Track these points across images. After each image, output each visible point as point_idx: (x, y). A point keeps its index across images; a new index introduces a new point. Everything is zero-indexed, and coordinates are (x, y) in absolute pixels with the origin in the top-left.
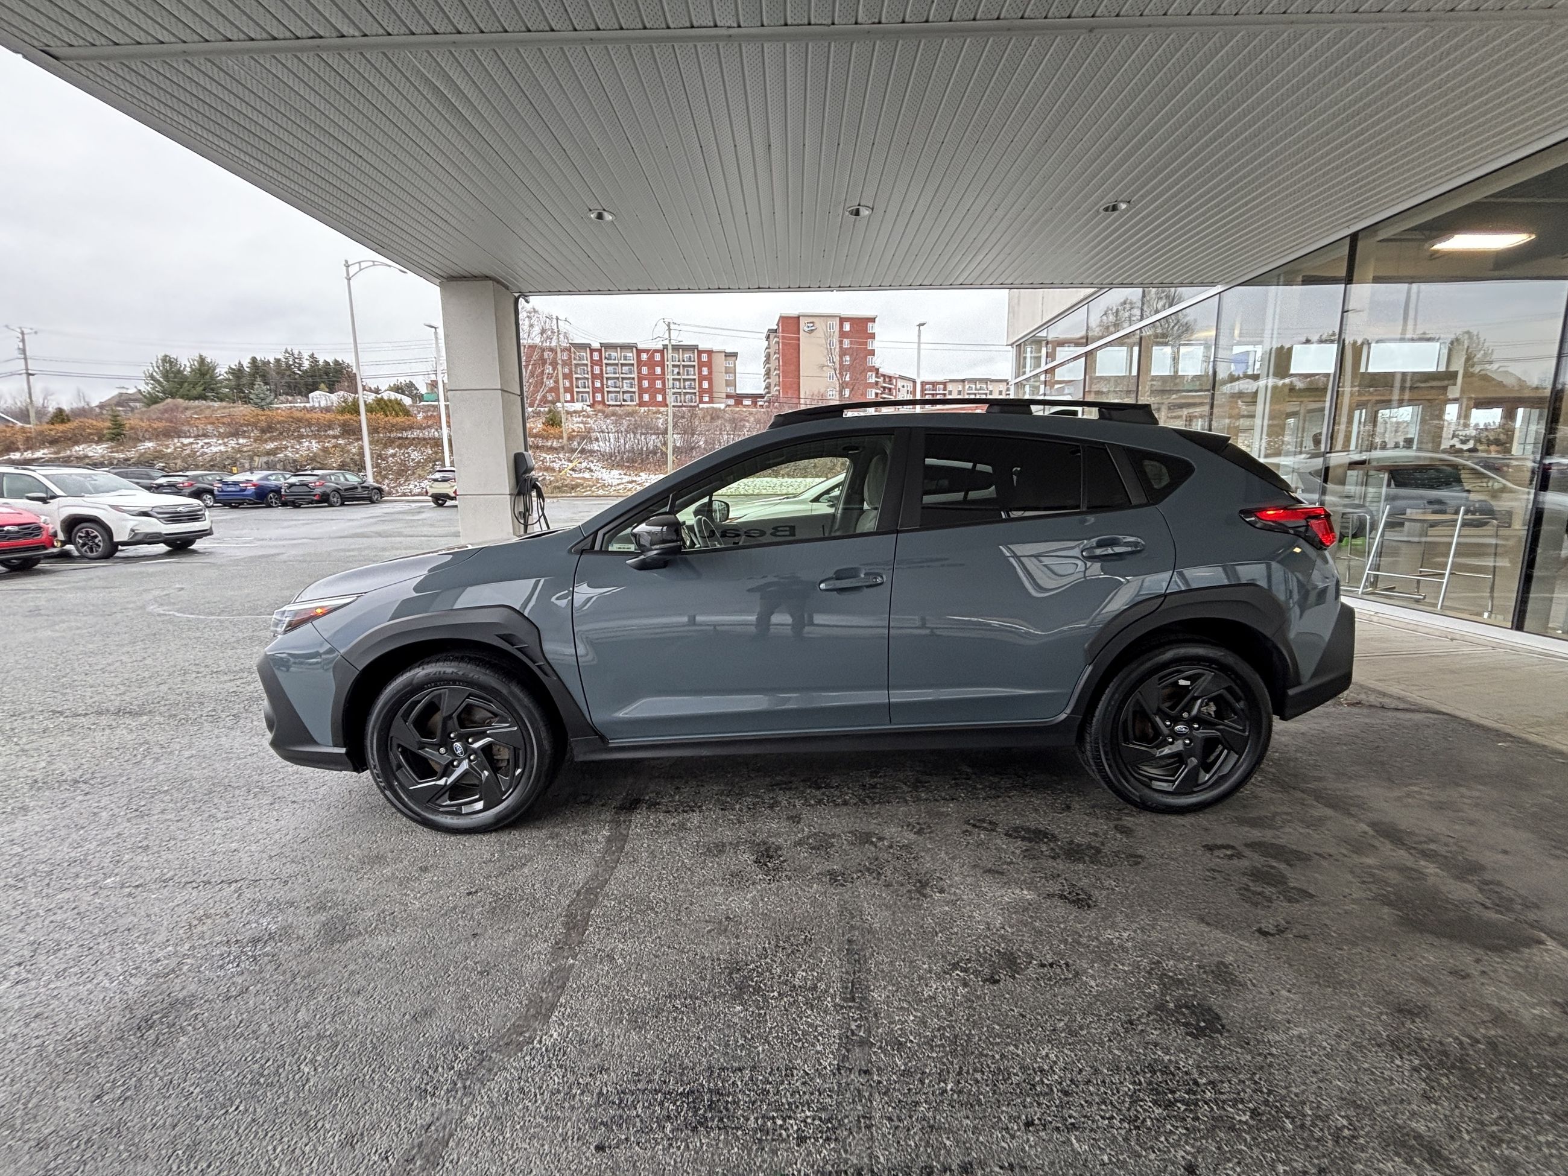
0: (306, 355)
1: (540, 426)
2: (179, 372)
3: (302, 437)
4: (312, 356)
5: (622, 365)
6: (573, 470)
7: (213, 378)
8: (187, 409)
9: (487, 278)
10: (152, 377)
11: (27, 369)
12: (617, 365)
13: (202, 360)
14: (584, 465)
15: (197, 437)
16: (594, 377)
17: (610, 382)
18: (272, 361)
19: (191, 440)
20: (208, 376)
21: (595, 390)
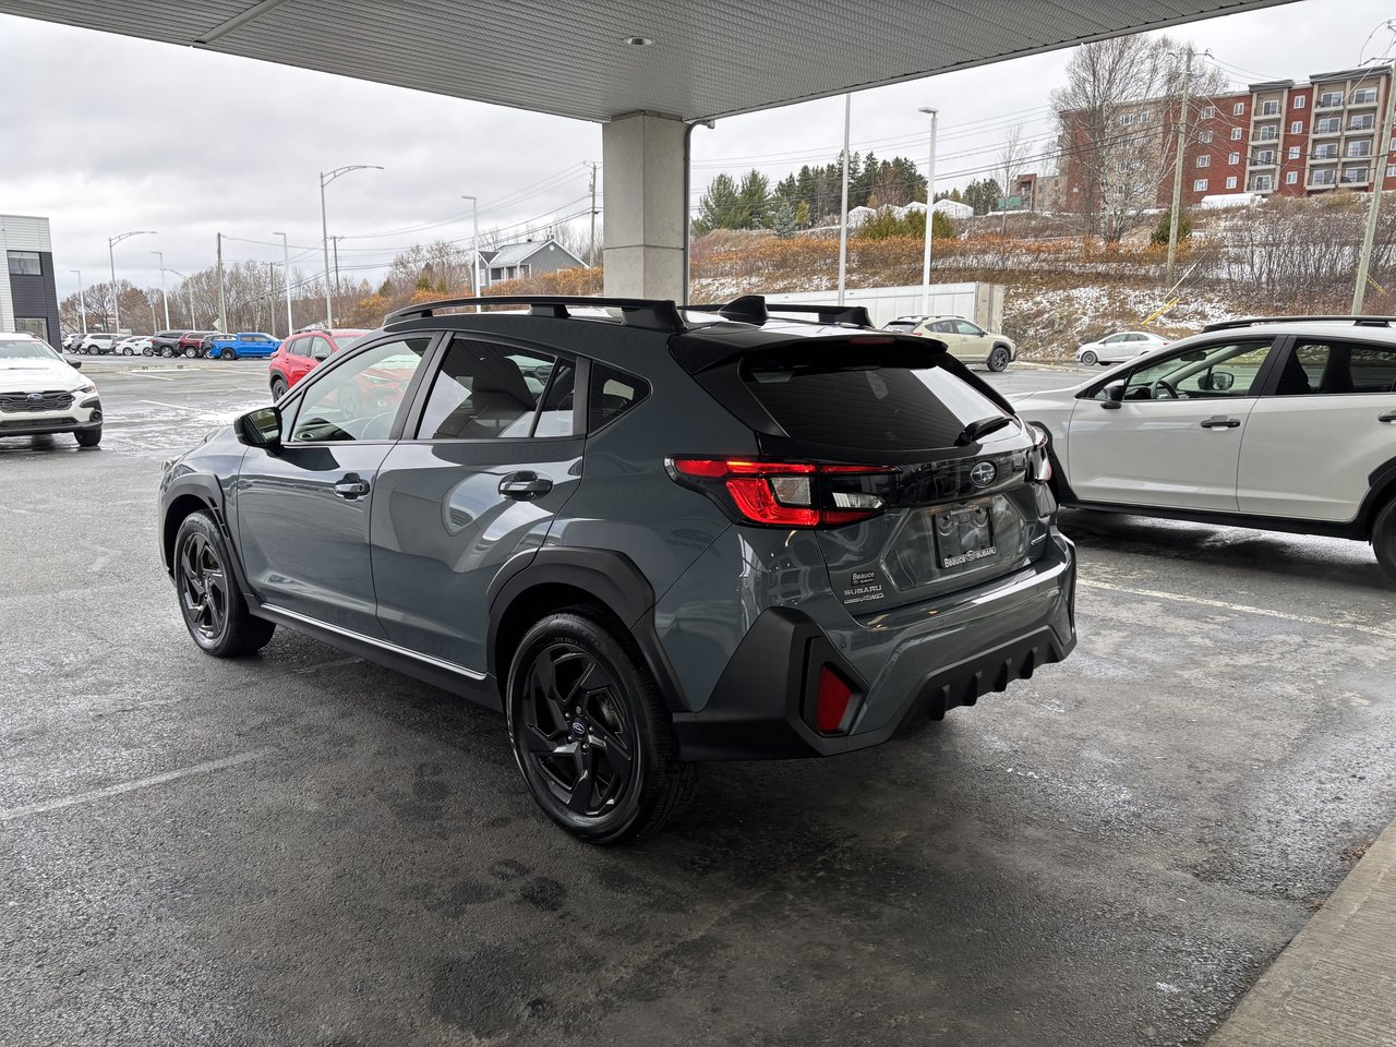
0: (863, 158)
1: (1147, 242)
2: (731, 194)
3: (814, 272)
4: (870, 157)
5: (1351, 112)
6: (1170, 316)
7: (761, 198)
8: (727, 240)
9: (643, 112)
10: (706, 203)
11: (594, 208)
12: (1340, 113)
13: (754, 175)
14: (1193, 307)
15: (715, 277)
16: (1289, 141)
17: (1319, 148)
18: (825, 168)
19: (710, 280)
20: (756, 197)
21: (1287, 165)
